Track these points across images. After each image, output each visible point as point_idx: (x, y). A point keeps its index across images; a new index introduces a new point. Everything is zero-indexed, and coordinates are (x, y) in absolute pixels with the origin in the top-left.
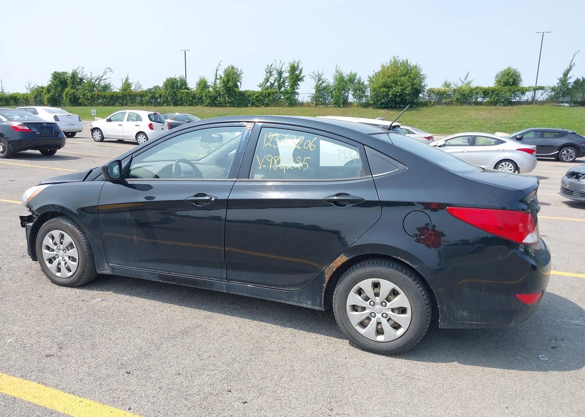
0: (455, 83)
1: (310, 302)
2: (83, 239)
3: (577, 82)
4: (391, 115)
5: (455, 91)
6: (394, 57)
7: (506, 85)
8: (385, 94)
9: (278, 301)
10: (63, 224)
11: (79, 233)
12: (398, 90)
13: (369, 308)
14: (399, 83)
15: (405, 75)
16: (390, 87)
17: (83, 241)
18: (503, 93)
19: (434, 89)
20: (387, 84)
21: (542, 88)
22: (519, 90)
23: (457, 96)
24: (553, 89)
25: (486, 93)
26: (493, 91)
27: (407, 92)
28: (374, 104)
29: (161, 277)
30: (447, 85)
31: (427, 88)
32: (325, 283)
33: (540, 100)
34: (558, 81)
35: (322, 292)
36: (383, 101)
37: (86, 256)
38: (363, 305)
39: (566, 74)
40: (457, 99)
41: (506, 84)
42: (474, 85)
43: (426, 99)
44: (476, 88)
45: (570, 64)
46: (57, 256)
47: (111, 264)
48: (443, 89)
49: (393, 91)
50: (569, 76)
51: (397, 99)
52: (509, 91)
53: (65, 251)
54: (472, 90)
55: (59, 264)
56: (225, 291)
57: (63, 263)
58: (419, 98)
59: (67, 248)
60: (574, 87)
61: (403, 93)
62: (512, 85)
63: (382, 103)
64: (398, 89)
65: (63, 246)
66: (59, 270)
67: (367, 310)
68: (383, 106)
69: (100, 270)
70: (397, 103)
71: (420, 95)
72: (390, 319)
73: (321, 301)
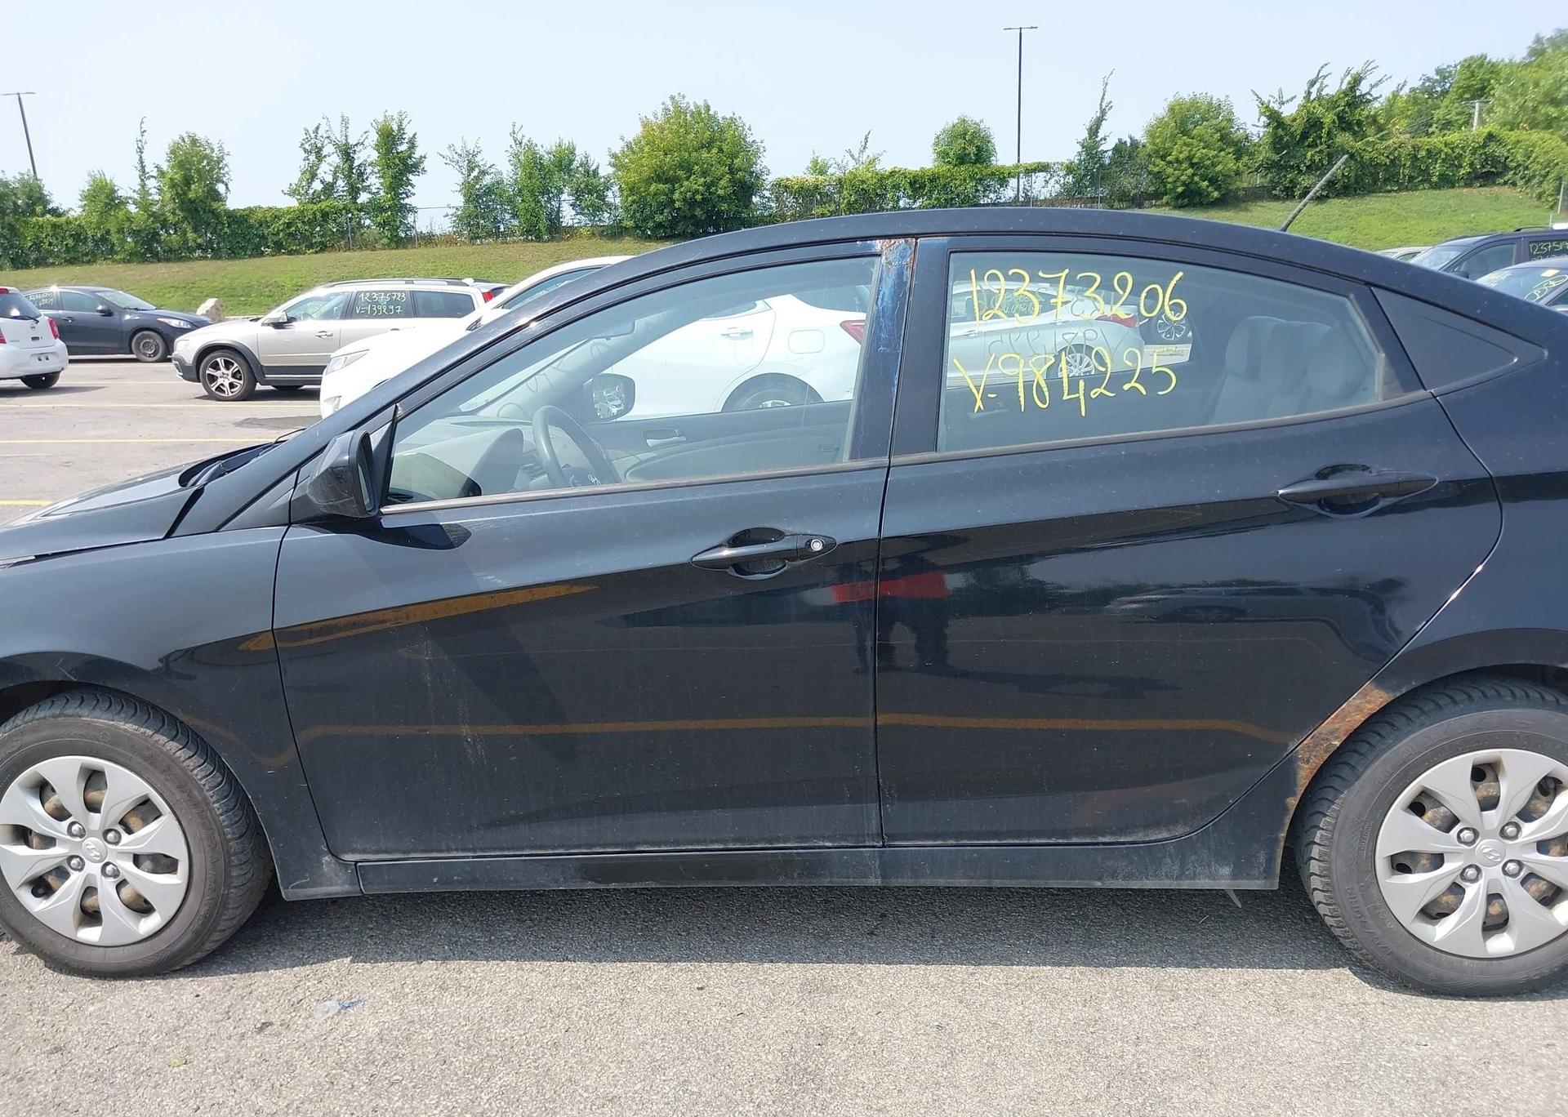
0: (840, 162)
1: (1226, 871)
2: (203, 774)
3: (1119, 149)
5: (840, 182)
6: (672, 98)
7: (962, 163)
8: (662, 198)
9: (1098, 884)
10: (96, 728)
11: (182, 754)
12: (696, 186)
13: (1458, 853)
14: (696, 167)
15: (709, 145)
16: (673, 180)
17: (203, 782)
18: (958, 182)
19: (788, 179)
20: (664, 172)
21: (1043, 168)
22: (993, 174)
23: (848, 196)
24: (1070, 169)
25: (918, 184)
26: (934, 179)
27: (720, 192)
28: (637, 227)
29: (589, 870)
30: (819, 168)
31: (770, 179)
32: (1294, 794)
33: (1042, 198)
34: (1079, 149)
35: (1280, 828)
36: (659, 218)
37: (228, 841)
38: (1437, 848)
39: (1094, 131)
40: (849, 203)
41: (962, 159)
42: (885, 166)
43: (771, 208)
44: (893, 173)
45: (1101, 105)
46: (74, 862)
47: (350, 857)
48: (811, 179)
49: (682, 189)
50: (1101, 135)
51: (698, 212)
52: (972, 178)
53: (111, 836)
54: (882, 179)
55: (89, 891)
56: (874, 881)
57: (106, 886)
58: (752, 206)
59: (122, 822)
60: (1114, 162)
61: (710, 193)
62: (975, 163)
63: (659, 225)
64: (696, 184)
65: (105, 820)
66: (90, 916)
67: (1448, 862)
68: (661, 232)
69: (298, 887)
70: (698, 223)
71: (755, 199)
72: (1532, 875)
73: (1270, 860)
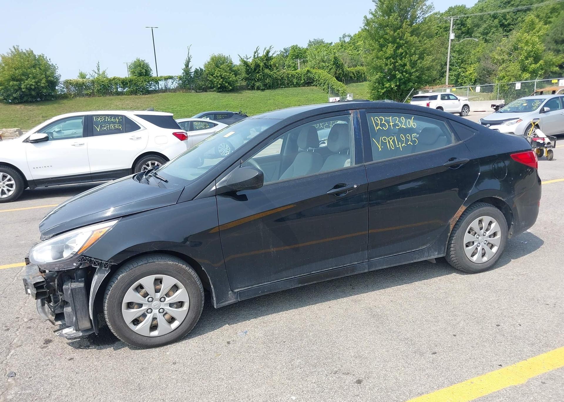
0: (92, 74)
3: (196, 71)
4: (31, 111)
5: (93, 82)
6: (14, 47)
7: (141, 75)
8: (16, 87)
9: (412, 262)
12: (31, 83)
14: (30, 75)
15: (34, 66)
16: (20, 80)
18: (140, 82)
19: (71, 80)
20: (16, 77)
21: (171, 78)
22: (153, 80)
23: (97, 87)
24: (180, 78)
25: (124, 83)
26: (131, 81)
27: (42, 85)
28: (5, 99)
29: (301, 281)
30: (83, 76)
31: (62, 79)
32: (449, 233)
33: (172, 88)
34: (183, 71)
35: (447, 241)
36: (15, 95)
38: (473, 240)
39: (187, 65)
40: (98, 90)
41: (140, 74)
42: (110, 76)
43: (64, 91)
44: (114, 79)
45: (188, 56)
46: (149, 311)
47: (236, 291)
48: (81, 80)
49: (25, 84)
50: (190, 66)
51: (33, 93)
52: (145, 81)
53: (162, 299)
54: (110, 80)
55: (154, 319)
56: (366, 271)
57: (160, 316)
58: (56, 91)
59: (167, 294)
60: (195, 76)
61: (38, 85)
62: (145, 76)
63: (15, 98)
64: (31, 82)
65: (161, 295)
66: (154, 327)
67: (475, 243)
68: (17, 101)
69: (221, 303)
70: (32, 97)
71: (57, 88)
72: (488, 243)
73: (445, 249)
